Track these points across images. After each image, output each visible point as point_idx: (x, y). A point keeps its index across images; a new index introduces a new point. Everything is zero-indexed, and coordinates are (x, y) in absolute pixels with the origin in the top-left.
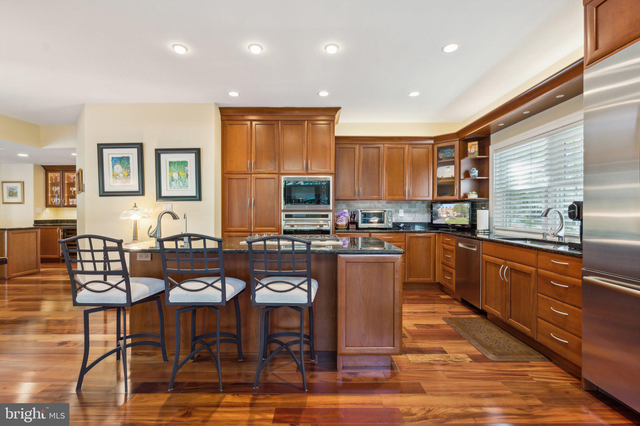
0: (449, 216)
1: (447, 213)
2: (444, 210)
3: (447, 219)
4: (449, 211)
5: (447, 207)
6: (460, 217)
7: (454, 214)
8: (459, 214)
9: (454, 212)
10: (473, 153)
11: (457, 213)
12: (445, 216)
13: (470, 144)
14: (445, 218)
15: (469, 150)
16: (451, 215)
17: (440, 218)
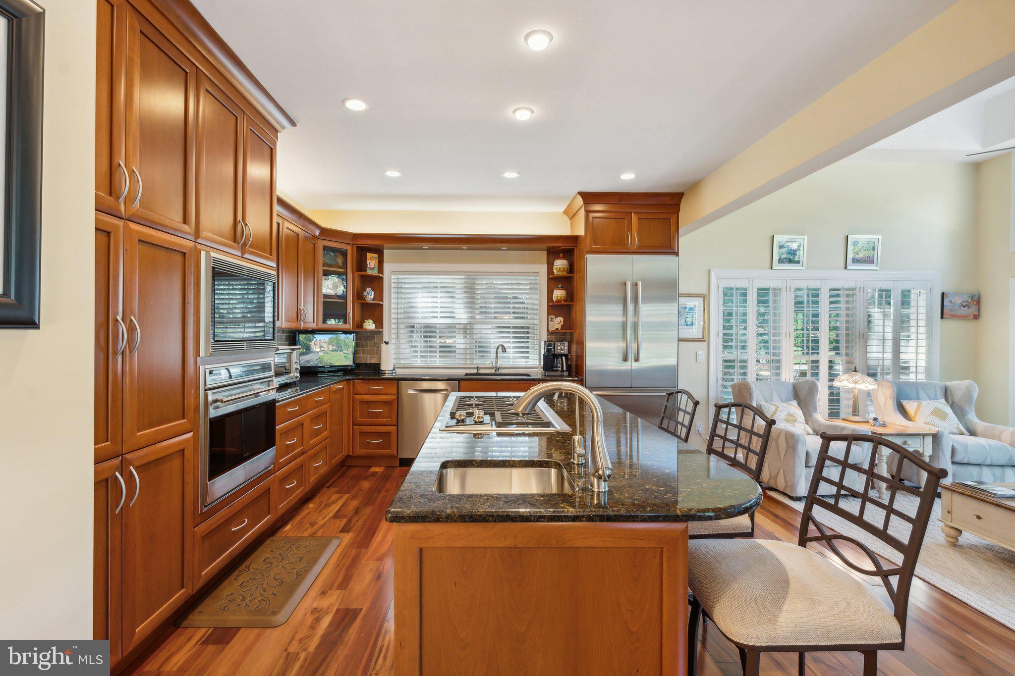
0: (324, 350)
1: (321, 347)
2: (317, 343)
3: (321, 354)
4: (323, 345)
5: (320, 340)
6: (336, 351)
7: (329, 348)
8: (334, 347)
9: (328, 345)
10: (372, 269)
11: (332, 346)
12: (318, 350)
13: (369, 255)
14: (318, 352)
15: (368, 262)
16: (325, 348)
17: (313, 352)
